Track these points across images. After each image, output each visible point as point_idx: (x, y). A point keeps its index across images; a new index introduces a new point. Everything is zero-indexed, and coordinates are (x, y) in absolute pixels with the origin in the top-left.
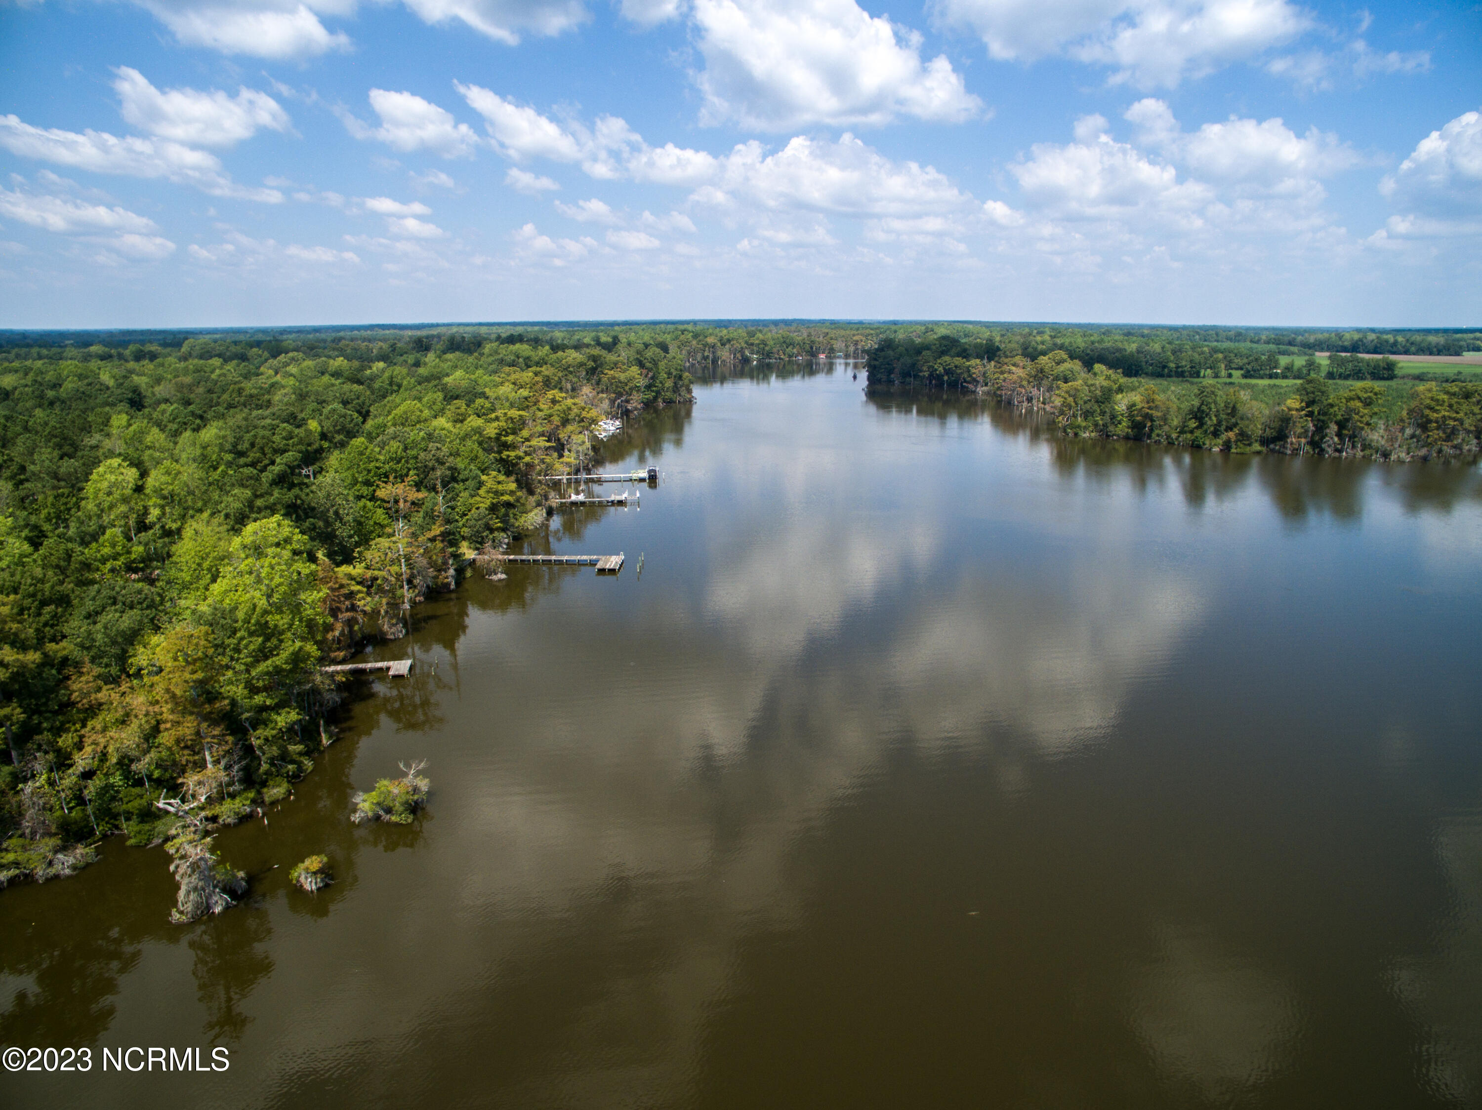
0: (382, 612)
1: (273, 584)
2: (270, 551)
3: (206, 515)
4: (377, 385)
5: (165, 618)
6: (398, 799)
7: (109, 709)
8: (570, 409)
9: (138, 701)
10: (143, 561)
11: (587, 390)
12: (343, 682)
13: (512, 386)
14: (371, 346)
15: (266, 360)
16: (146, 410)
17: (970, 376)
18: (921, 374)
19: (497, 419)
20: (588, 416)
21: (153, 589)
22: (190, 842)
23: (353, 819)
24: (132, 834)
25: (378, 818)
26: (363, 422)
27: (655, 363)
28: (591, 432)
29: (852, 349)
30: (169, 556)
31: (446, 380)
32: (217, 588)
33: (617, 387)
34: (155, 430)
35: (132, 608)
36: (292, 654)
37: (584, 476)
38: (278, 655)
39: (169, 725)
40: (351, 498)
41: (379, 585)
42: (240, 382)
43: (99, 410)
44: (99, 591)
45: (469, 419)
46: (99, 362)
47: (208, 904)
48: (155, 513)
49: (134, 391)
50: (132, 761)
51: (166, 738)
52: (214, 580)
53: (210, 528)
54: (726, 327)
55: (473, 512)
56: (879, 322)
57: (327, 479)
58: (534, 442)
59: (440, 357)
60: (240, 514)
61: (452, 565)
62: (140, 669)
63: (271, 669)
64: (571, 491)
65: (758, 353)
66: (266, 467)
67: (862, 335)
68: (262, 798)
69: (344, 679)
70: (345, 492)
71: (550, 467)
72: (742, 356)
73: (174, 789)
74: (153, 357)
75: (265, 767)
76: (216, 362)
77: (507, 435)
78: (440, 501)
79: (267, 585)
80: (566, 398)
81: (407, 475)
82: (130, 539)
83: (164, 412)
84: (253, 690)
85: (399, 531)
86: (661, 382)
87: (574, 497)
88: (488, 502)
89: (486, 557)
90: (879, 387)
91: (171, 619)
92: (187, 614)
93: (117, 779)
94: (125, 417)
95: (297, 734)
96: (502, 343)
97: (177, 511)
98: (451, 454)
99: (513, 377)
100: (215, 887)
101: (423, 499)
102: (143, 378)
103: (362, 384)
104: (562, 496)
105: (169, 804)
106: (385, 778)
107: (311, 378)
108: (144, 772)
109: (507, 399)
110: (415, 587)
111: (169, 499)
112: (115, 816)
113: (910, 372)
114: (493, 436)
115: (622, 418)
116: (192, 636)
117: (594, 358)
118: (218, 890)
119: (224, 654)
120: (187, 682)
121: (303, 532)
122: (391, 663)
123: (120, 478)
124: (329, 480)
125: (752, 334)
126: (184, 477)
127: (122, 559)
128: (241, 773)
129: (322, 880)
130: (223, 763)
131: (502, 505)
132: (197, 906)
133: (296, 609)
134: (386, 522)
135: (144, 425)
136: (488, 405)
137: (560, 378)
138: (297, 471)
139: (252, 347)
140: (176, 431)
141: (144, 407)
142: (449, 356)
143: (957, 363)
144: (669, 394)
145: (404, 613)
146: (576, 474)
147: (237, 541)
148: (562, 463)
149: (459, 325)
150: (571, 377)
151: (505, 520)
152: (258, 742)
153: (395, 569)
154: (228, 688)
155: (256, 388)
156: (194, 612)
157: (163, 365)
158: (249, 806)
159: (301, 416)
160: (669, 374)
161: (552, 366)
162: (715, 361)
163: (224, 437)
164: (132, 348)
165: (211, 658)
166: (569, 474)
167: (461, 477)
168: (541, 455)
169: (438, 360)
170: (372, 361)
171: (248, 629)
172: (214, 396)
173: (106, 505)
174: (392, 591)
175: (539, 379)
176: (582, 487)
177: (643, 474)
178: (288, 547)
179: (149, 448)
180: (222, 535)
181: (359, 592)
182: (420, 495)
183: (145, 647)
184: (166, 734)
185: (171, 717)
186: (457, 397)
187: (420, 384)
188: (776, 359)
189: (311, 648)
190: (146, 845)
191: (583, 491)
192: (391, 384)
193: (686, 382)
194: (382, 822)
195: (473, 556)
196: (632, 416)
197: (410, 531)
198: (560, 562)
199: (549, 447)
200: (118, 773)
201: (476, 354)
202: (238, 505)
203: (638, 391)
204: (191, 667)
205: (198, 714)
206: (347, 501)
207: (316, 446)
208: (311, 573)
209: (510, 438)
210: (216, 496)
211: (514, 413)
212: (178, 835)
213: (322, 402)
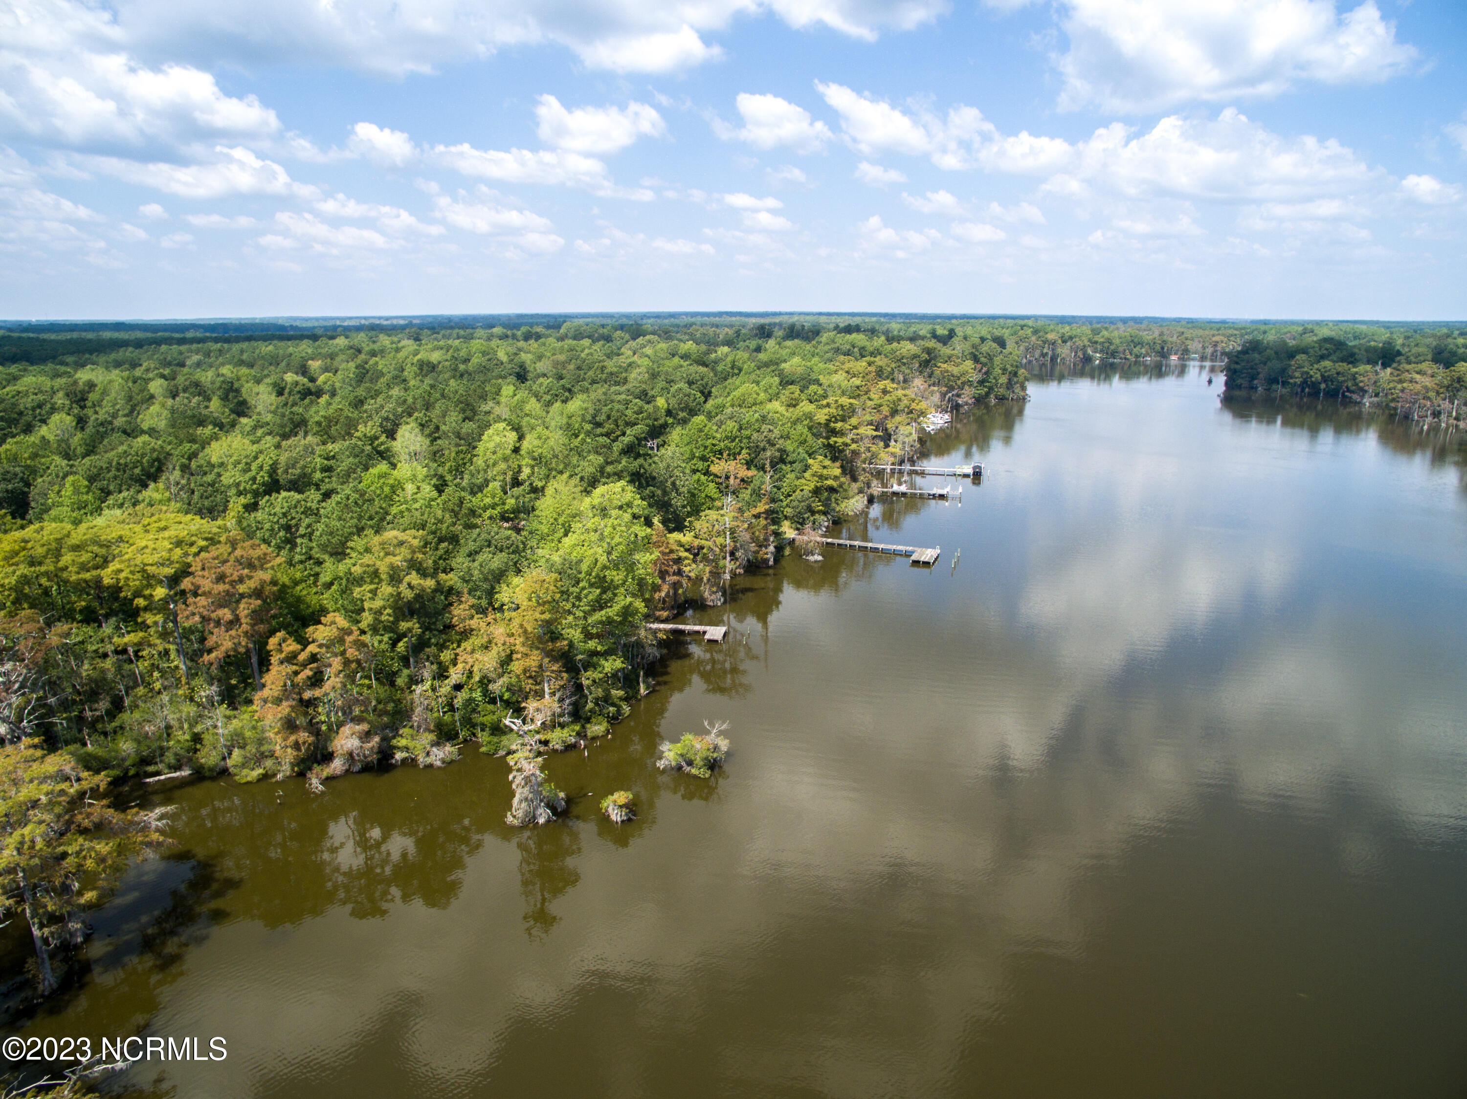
0: (705, 579)
1: (613, 543)
2: (614, 513)
3: (565, 476)
4: (720, 368)
5: (525, 563)
6: (699, 754)
7: (477, 635)
8: (900, 400)
9: (499, 631)
10: (513, 513)
11: (918, 382)
12: (663, 640)
13: (845, 375)
14: (718, 331)
15: (627, 342)
16: (528, 383)
17: (1357, 385)
18: (1291, 381)
19: (828, 405)
20: (918, 408)
21: (519, 537)
22: (526, 758)
23: (658, 765)
24: (485, 743)
25: (680, 768)
26: (705, 402)
27: (990, 358)
28: (919, 424)
29: (1210, 350)
30: (534, 509)
31: (783, 365)
32: (568, 541)
33: (949, 380)
34: (533, 400)
35: (501, 551)
36: (623, 607)
37: (907, 467)
38: (611, 607)
39: (519, 656)
40: (688, 471)
41: (704, 554)
42: (603, 361)
43: (494, 381)
44: (479, 535)
45: (801, 404)
46: (498, 341)
47: (534, 814)
48: (526, 471)
49: (521, 367)
50: (490, 681)
51: (516, 667)
52: (566, 535)
53: (567, 488)
54: (1069, 324)
55: (797, 493)
56: (1246, 321)
57: (668, 452)
58: (861, 430)
59: (779, 344)
60: (593, 478)
61: (773, 542)
62: (503, 605)
63: (604, 619)
64: (894, 481)
65: (1101, 351)
66: (617, 437)
67: (1223, 335)
68: (585, 732)
69: (665, 637)
70: (683, 465)
71: (874, 456)
72: (1084, 354)
73: (518, 711)
74: (538, 337)
75: (590, 705)
76: (586, 342)
77: (836, 422)
78: (767, 481)
79: (609, 543)
80: (897, 389)
81: (739, 453)
82: (506, 493)
83: (541, 385)
84: (588, 636)
85: (727, 505)
86: (995, 378)
87: (896, 488)
88: (812, 486)
89: (805, 538)
90: (1237, 393)
91: (530, 564)
92: (542, 562)
93: (477, 695)
94: (512, 388)
95: (619, 680)
96: (839, 333)
97: (544, 471)
98: (782, 437)
99: (847, 366)
100: (541, 801)
101: (752, 477)
102: (529, 355)
103: (707, 366)
104: (884, 485)
105: (513, 723)
106: (690, 733)
107: (663, 359)
108: (498, 692)
109: (840, 387)
110: (737, 559)
111: (538, 460)
112: (474, 726)
113: (1277, 378)
114: (823, 421)
115: (951, 412)
116: (544, 581)
117: (929, 351)
118: (542, 804)
119: (567, 600)
120: (536, 620)
121: (643, 499)
122: (707, 628)
123: (504, 440)
124: (670, 453)
125: (1096, 332)
126: (552, 442)
127: (498, 509)
128: (570, 707)
129: (626, 814)
130: (558, 695)
131: (826, 489)
132: (527, 814)
133: (631, 568)
134: (716, 496)
135: (525, 395)
136: (820, 392)
137: (893, 369)
138: (643, 443)
139: (616, 330)
140: (549, 401)
141: (527, 380)
142: (789, 343)
143: (1340, 369)
144: (1002, 391)
145: (724, 583)
146: (900, 464)
147: (587, 500)
148: (887, 453)
149: (800, 314)
150: (903, 368)
151: (826, 503)
152: (587, 682)
153: (719, 540)
154: (568, 631)
155: (616, 367)
156: (547, 561)
157: (544, 344)
158: (574, 737)
159: (651, 393)
160: (1004, 370)
161: (886, 356)
162: (1053, 359)
163: (586, 409)
164: (524, 329)
165: (557, 603)
166: (893, 464)
167: (789, 459)
168: (867, 443)
169: (777, 346)
170: (717, 345)
171: (589, 581)
172: (582, 372)
173: (492, 461)
174: (715, 561)
175: (872, 368)
176: (906, 478)
177: (968, 470)
178: (629, 510)
179: (527, 415)
180: (576, 496)
181: (686, 558)
182: (750, 473)
183: (508, 586)
184: (516, 662)
185: (522, 649)
186: (792, 383)
187: (759, 369)
188: (1121, 358)
189: (639, 605)
190: (494, 754)
191: (905, 482)
192: (732, 368)
193: (1021, 379)
194: (683, 772)
195: (792, 536)
196: (962, 410)
197: (738, 506)
198: (875, 550)
199: (876, 436)
200: (479, 690)
201: (814, 342)
202: (591, 470)
203: (970, 386)
204: (541, 608)
205: (543, 650)
206: (684, 473)
207: (661, 421)
208: (646, 536)
209: (839, 425)
210: (574, 460)
211: (845, 401)
212: (517, 750)
213: (670, 382)
